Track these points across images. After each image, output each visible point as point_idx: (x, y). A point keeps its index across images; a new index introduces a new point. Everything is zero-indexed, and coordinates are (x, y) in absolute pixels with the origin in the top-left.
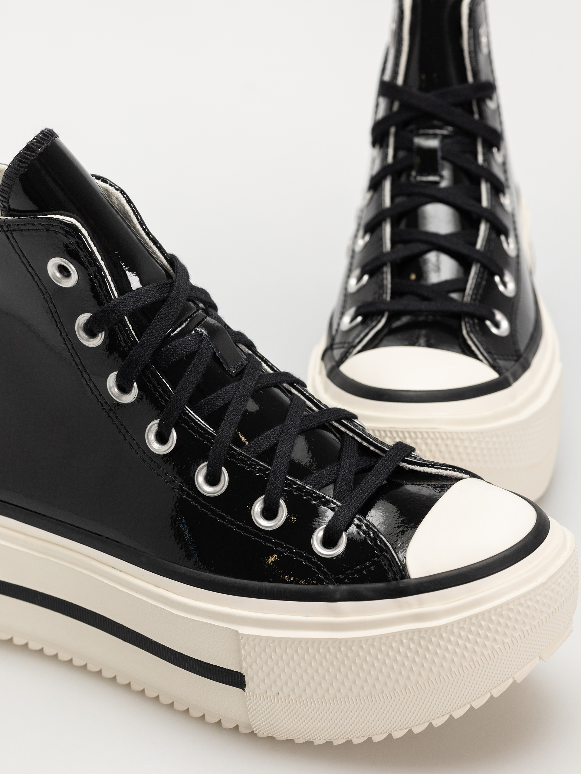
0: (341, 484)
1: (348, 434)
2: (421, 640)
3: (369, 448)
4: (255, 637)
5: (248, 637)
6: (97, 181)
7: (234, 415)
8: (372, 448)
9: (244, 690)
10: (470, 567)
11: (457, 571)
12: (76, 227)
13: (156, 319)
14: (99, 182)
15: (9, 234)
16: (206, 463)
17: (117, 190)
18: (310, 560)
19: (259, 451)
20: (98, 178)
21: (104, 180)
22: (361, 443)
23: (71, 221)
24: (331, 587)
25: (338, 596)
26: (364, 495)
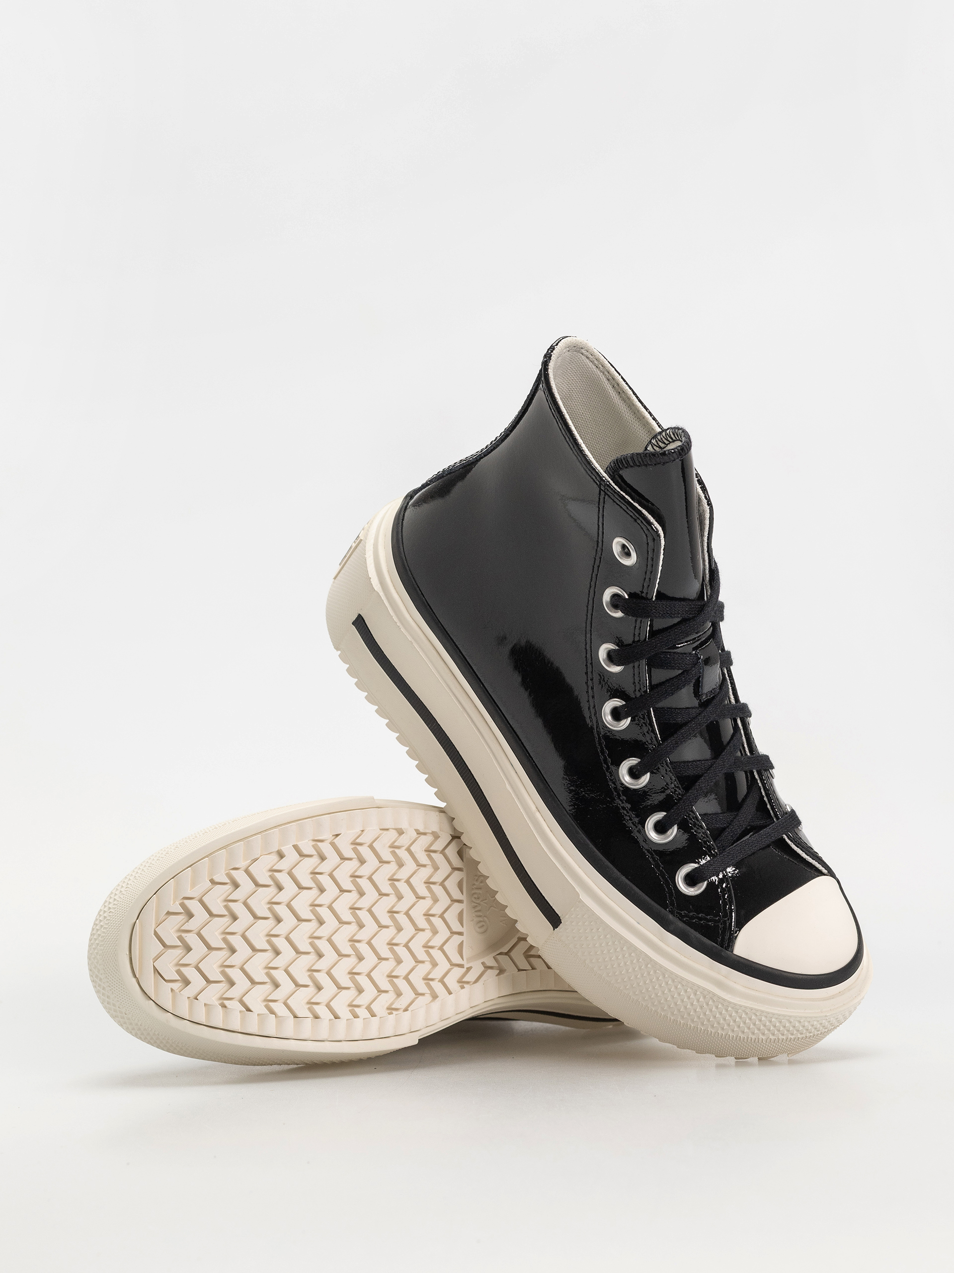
0: (728, 834)
1: (758, 783)
2: (711, 1001)
3: (767, 805)
4: (589, 910)
5: (584, 905)
6: (698, 485)
7: (683, 736)
8: (769, 806)
9: (554, 930)
10: (782, 973)
11: (771, 970)
12: (659, 536)
13: (672, 631)
14: (698, 487)
15: (602, 493)
16: (639, 760)
17: (708, 504)
18: (668, 885)
19: (683, 773)
20: (701, 482)
21: (704, 489)
22: (763, 797)
23: (658, 529)
24: (671, 917)
25: (672, 928)
26: (740, 856)
